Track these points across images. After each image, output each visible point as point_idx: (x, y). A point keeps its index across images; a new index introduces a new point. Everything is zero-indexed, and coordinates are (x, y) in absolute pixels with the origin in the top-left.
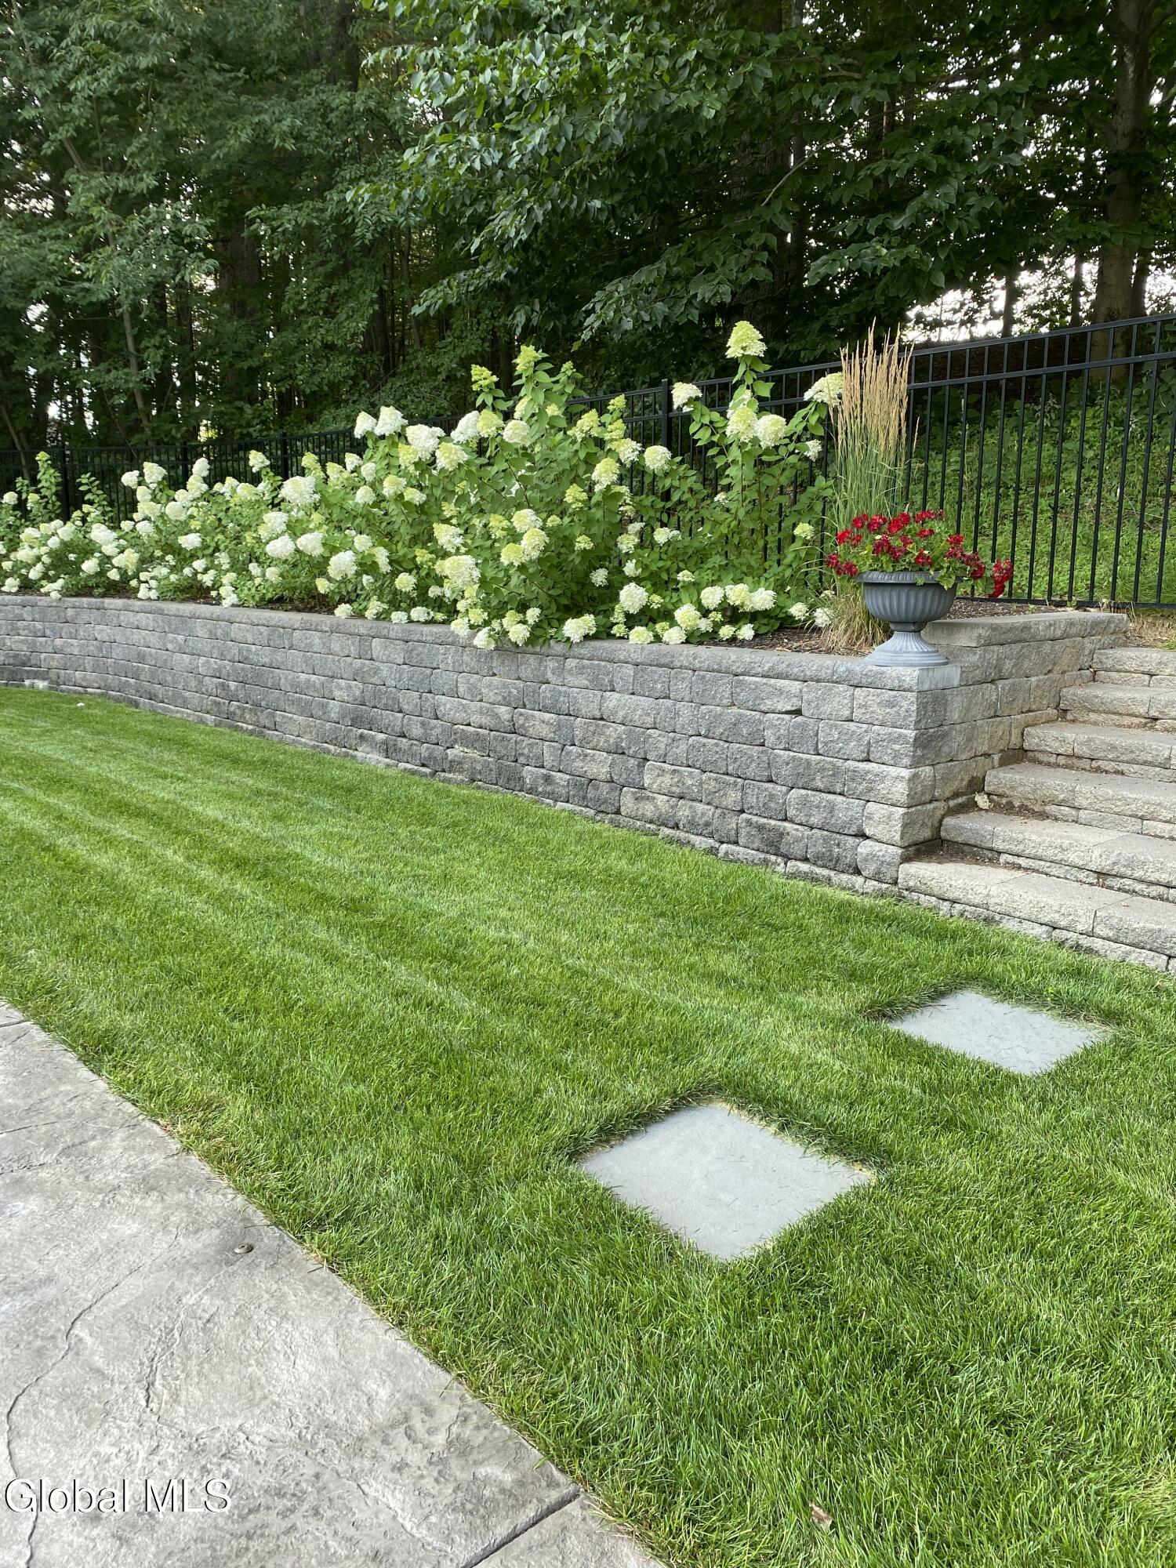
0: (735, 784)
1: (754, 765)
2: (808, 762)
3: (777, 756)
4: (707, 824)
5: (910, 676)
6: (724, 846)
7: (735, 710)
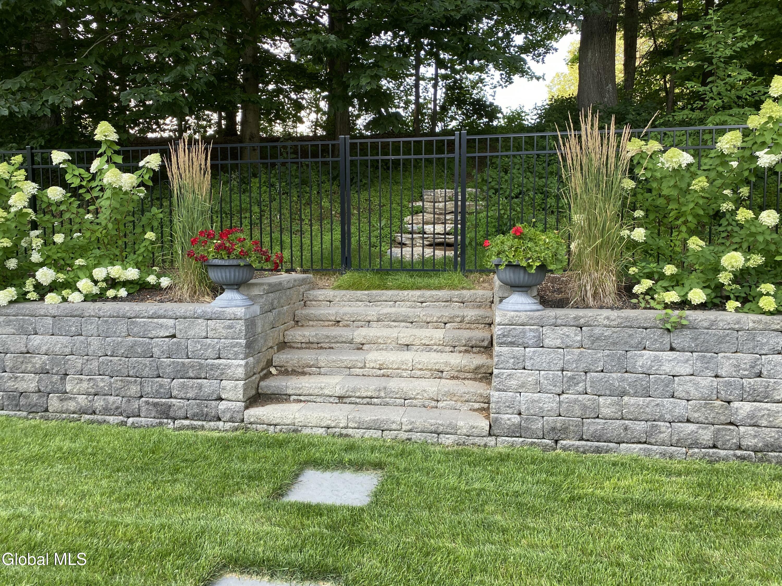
0: (135, 381)
1: (147, 369)
2: (183, 364)
3: (163, 362)
4: (117, 408)
5: (240, 312)
6: (131, 420)
7: (130, 338)
